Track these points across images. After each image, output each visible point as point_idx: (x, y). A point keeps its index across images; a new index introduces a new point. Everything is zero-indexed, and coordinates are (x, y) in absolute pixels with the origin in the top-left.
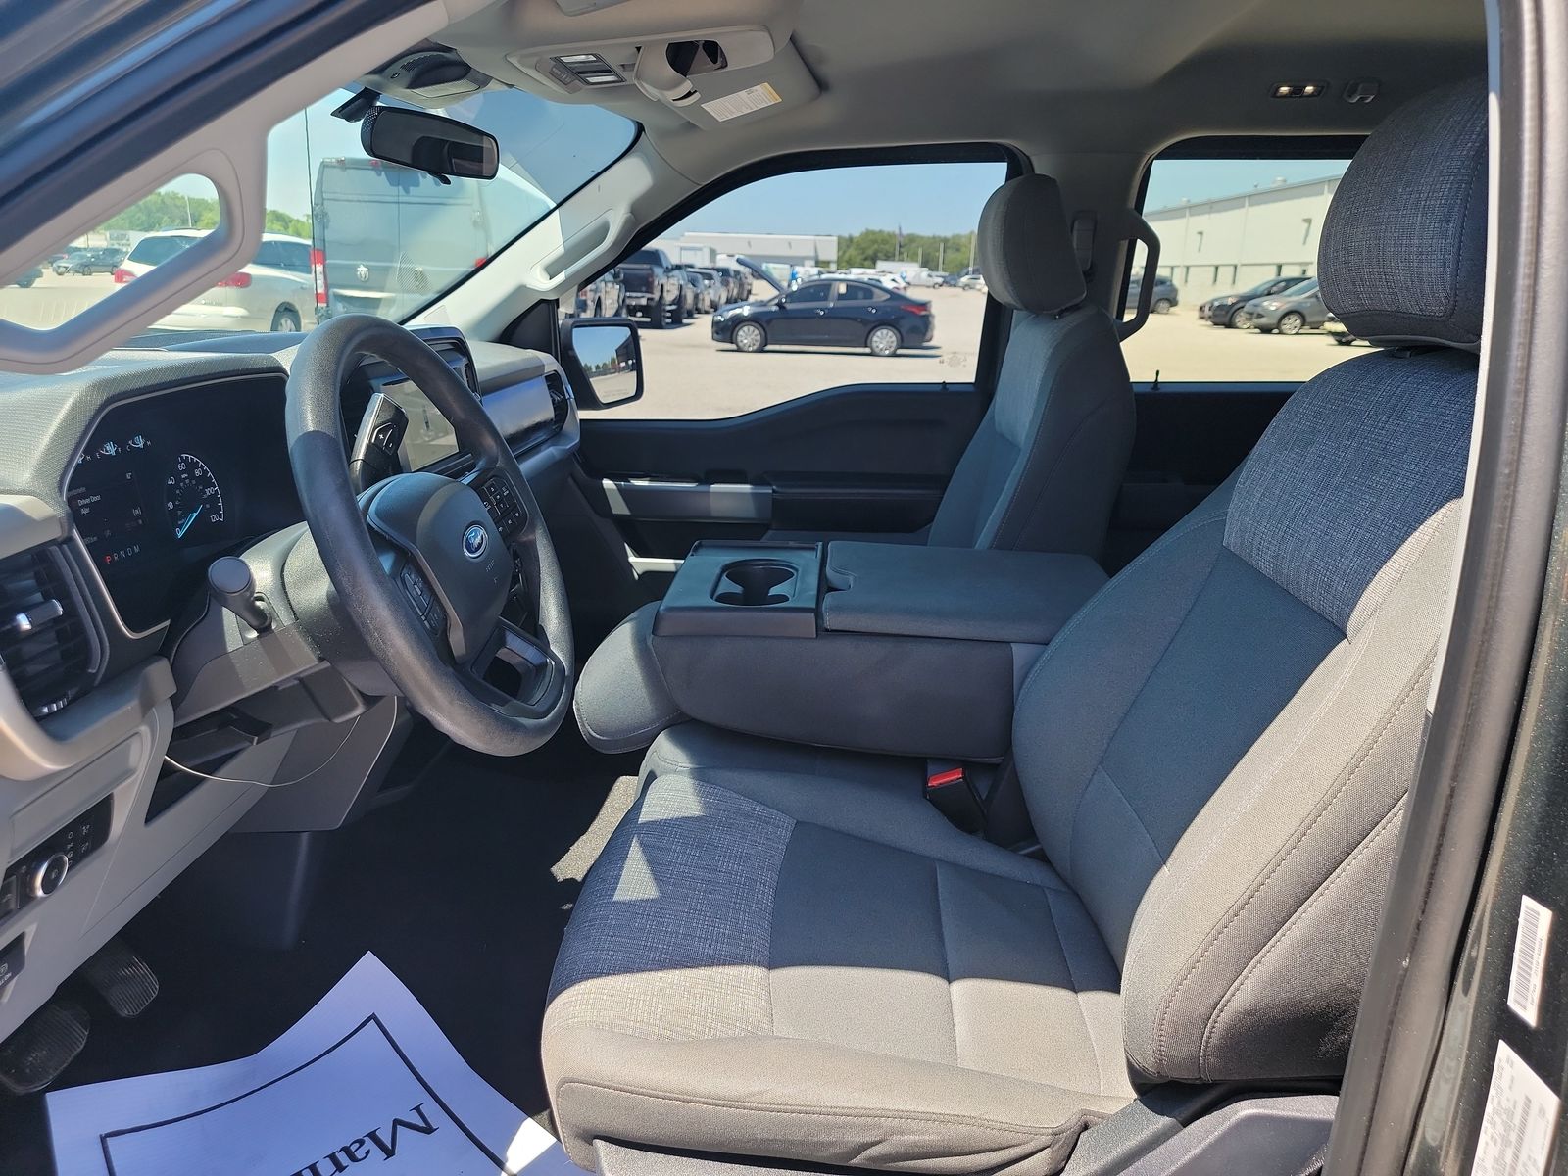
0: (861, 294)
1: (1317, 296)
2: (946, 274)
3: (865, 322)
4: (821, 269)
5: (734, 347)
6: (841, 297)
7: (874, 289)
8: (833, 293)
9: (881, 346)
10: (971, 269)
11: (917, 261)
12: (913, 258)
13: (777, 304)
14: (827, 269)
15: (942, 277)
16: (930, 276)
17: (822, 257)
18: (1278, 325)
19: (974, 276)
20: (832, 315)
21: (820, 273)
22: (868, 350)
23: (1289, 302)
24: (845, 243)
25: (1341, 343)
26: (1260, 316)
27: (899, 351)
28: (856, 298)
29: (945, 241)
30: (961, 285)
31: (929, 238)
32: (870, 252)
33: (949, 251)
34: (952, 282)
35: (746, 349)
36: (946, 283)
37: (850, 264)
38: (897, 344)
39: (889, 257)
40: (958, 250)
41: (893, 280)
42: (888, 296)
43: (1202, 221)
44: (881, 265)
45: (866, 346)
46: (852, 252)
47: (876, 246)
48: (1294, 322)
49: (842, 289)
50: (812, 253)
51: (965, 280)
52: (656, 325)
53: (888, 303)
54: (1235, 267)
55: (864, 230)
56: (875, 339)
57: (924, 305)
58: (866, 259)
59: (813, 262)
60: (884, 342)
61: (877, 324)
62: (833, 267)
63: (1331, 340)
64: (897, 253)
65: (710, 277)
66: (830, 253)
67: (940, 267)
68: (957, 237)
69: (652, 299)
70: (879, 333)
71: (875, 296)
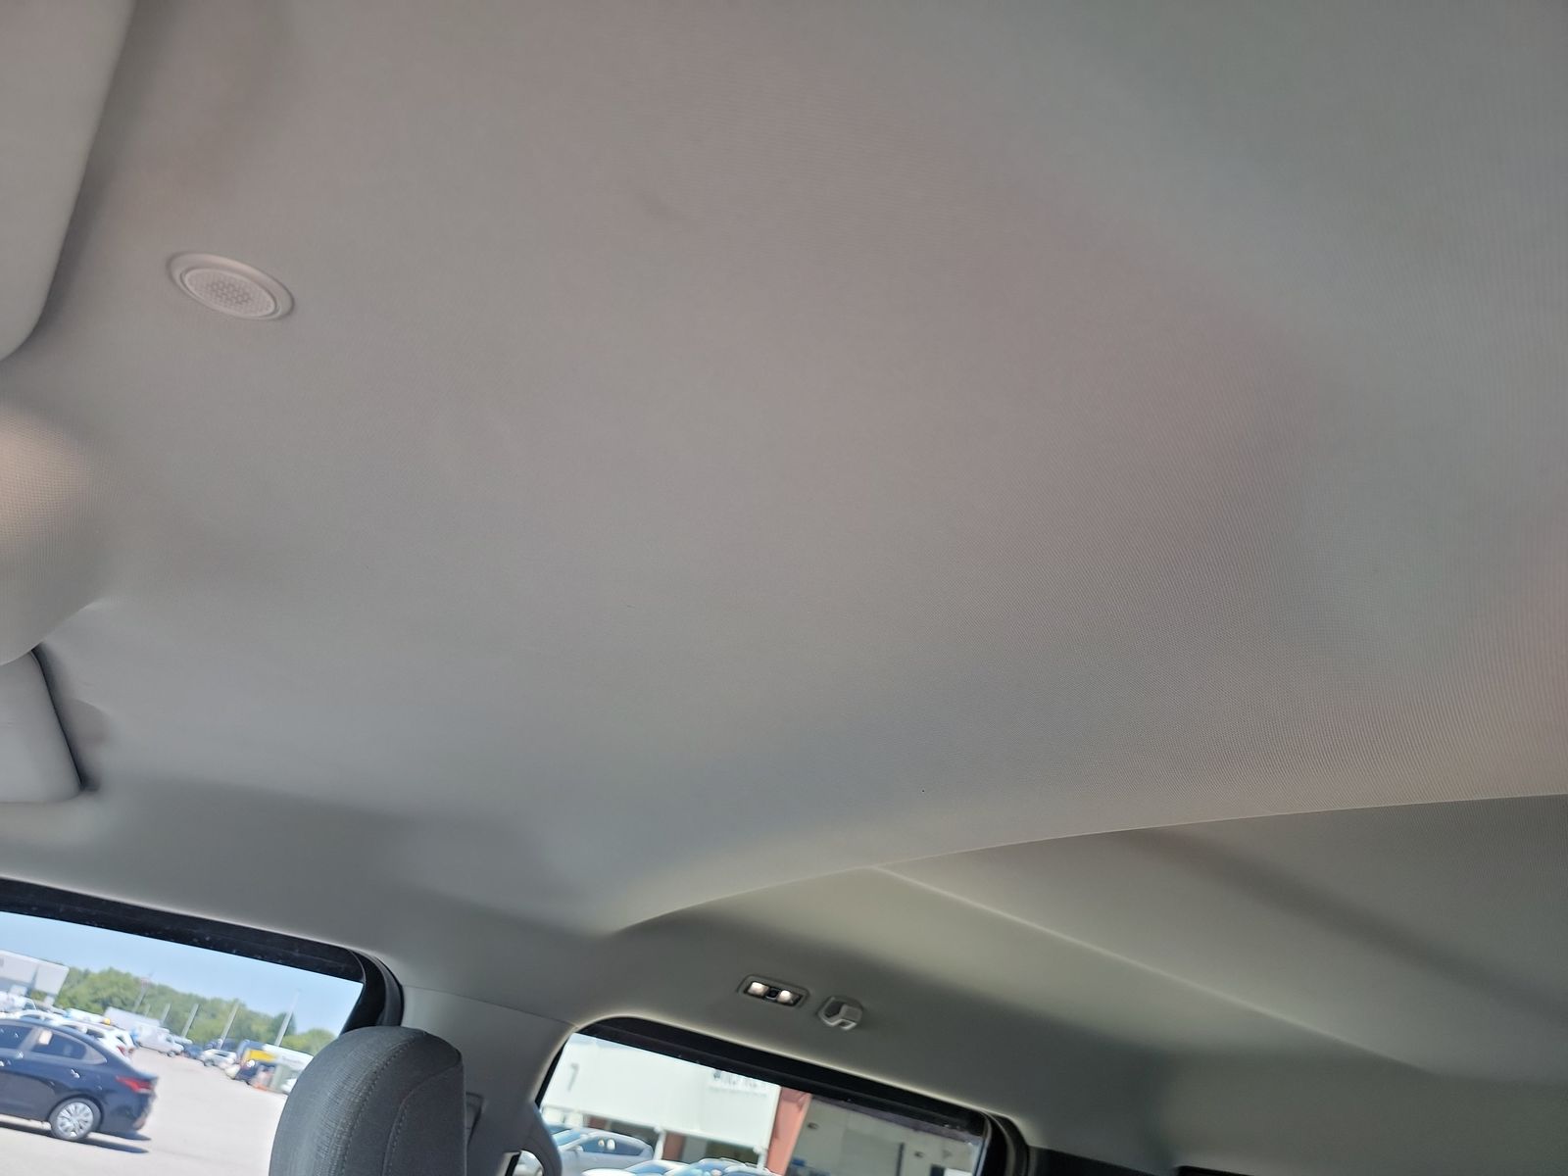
0: (68, 1050)
2: (189, 1042)
3: (58, 1087)
4: (31, 1002)
6: (39, 1048)
7: (88, 1047)
8: (30, 1041)
9: (68, 1124)
10: (221, 1041)
11: (159, 1018)
12: (154, 1014)
14: (39, 1003)
15: (183, 1045)
16: (169, 1040)
17: (39, 986)
19: (222, 1052)
20: (15, 1070)
21: (28, 1006)
22: (47, 1126)
24: (75, 977)
27: (94, 1136)
28: (60, 1054)
29: (202, 1002)
30: (203, 1058)
31: (184, 995)
32: (104, 995)
33: (201, 1014)
34: (193, 1053)
36: (186, 1052)
37: (73, 1003)
38: (92, 1126)
39: (125, 1006)
40: (213, 1016)
41: (119, 1038)
42: (105, 1060)
44: (113, 1014)
45: (46, 1122)
46: (80, 989)
47: (115, 990)
49: (45, 1038)
50: (28, 979)
51: (209, 1054)
53: (102, 1070)
55: (107, 968)
56: (64, 1113)
57: (147, 1082)
58: (95, 1001)
59: (23, 991)
60: (75, 1120)
61: (76, 1093)
62: (49, 1002)
64: (138, 1003)
66: (51, 983)
67: (186, 1030)
68: (216, 1002)
70: (71, 1107)
71: (87, 1056)
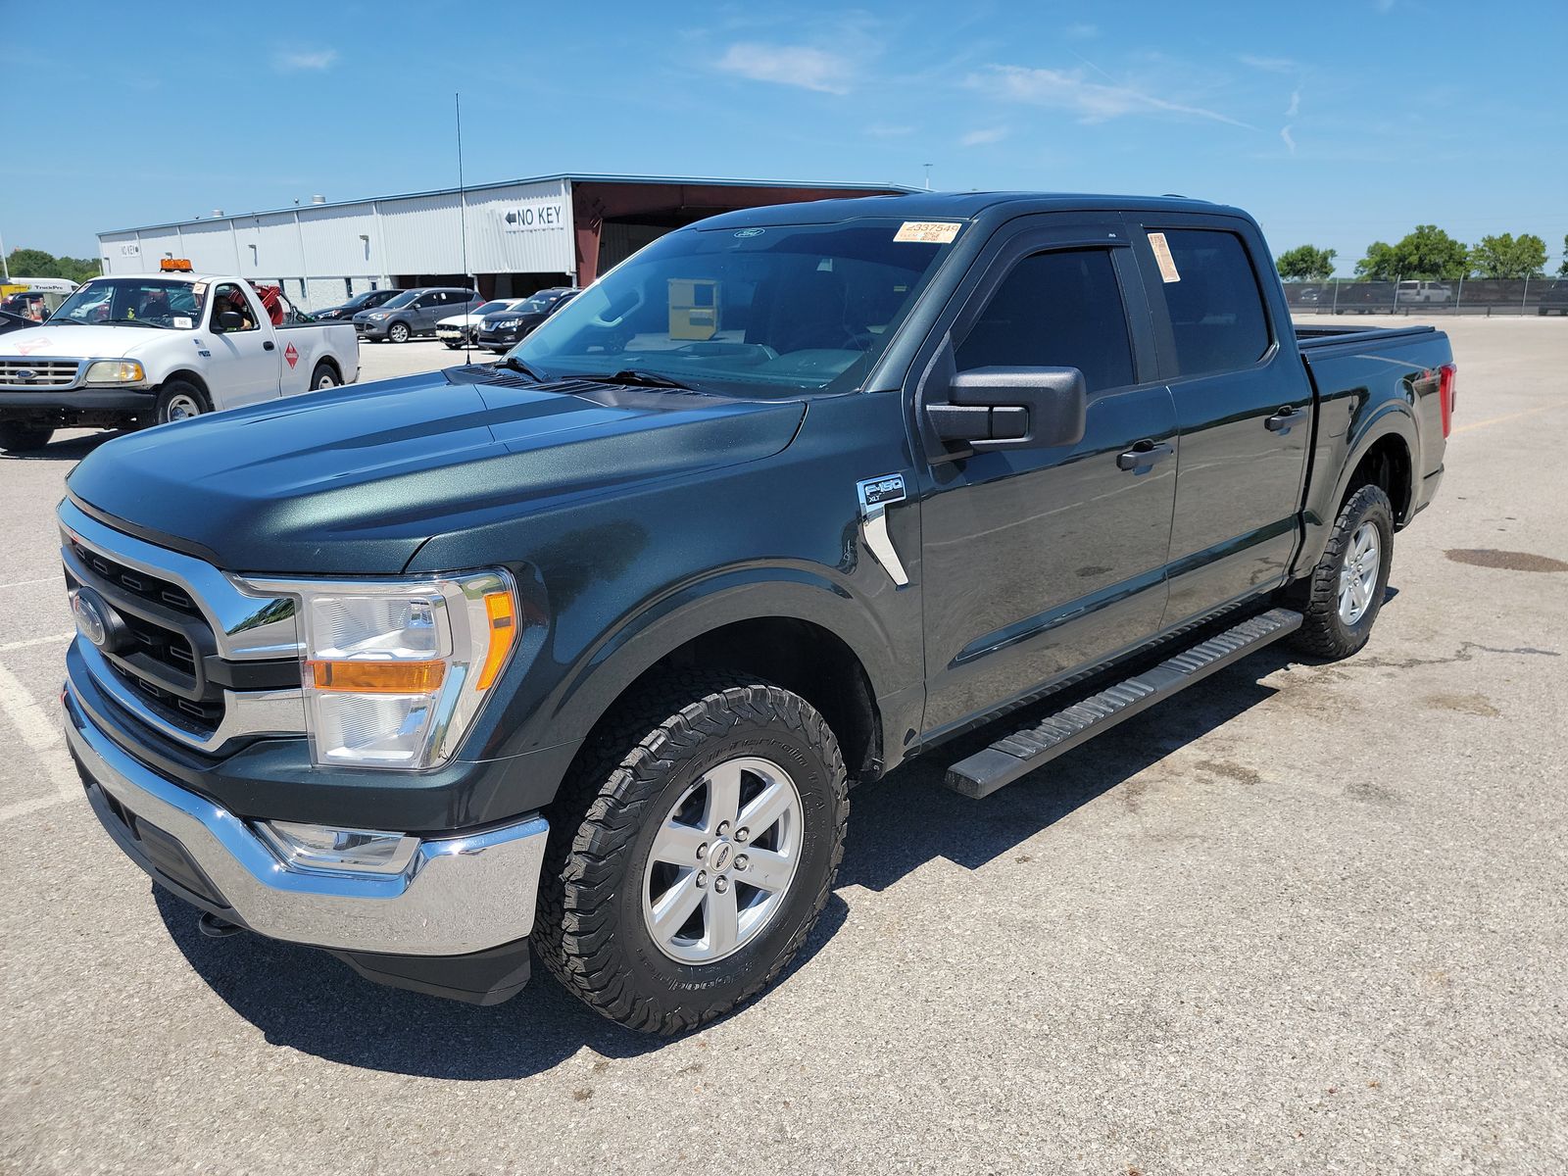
1: (415, 308)
18: (388, 335)
23: (392, 313)
25: (452, 348)
26: (370, 327)
43: (251, 234)
48: (400, 332)
54: (302, 280)
63: (443, 345)
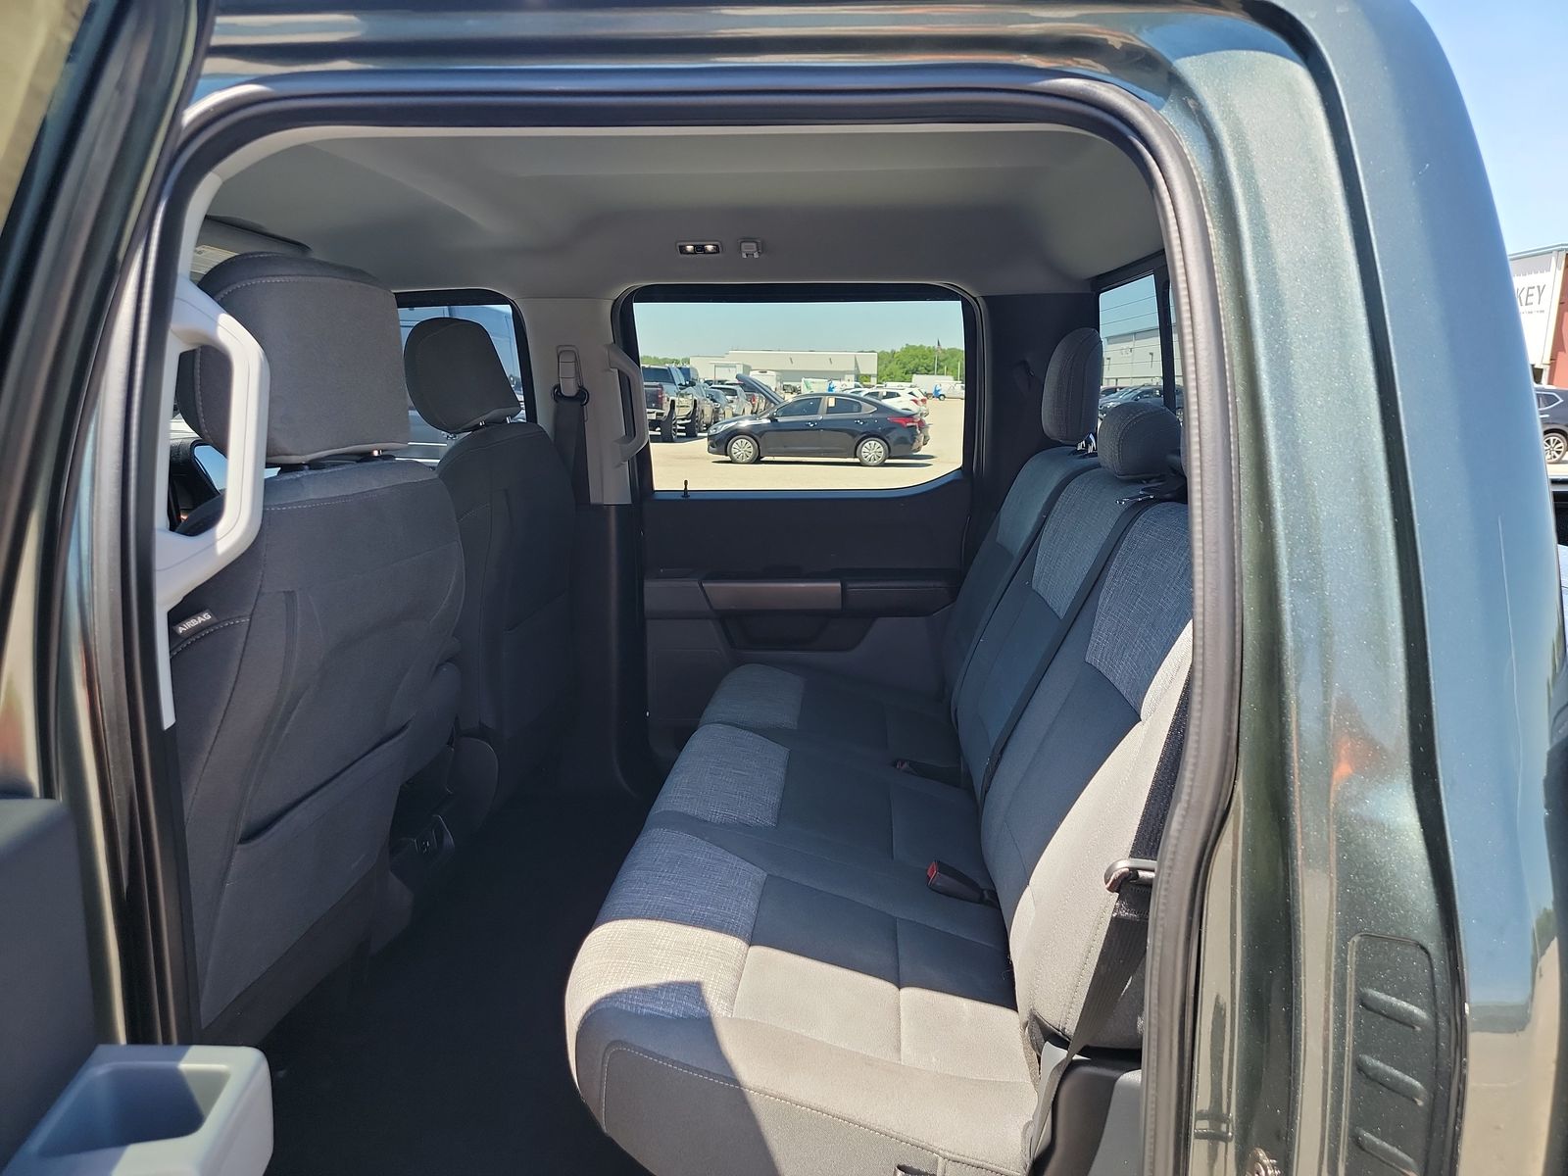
0: (849, 407)
3: (853, 434)
4: (860, 383)
5: (728, 458)
6: (830, 410)
7: (865, 404)
8: (823, 407)
9: (870, 456)
12: (950, 371)
13: (768, 418)
14: (867, 384)
17: (862, 371)
20: (819, 427)
22: (857, 460)
24: (885, 359)
27: (887, 461)
28: (845, 411)
32: (911, 366)
35: (739, 460)
38: (885, 454)
39: (928, 371)
41: (911, 393)
42: (876, 409)
45: (856, 457)
46: (893, 366)
47: (917, 360)
49: (832, 403)
50: (852, 369)
52: (667, 438)
53: (876, 416)
56: (863, 449)
57: (917, 418)
58: (904, 373)
59: (853, 377)
60: (873, 453)
61: (866, 435)
62: (874, 381)
64: (935, 366)
65: (733, 393)
66: (870, 366)
69: (662, 414)
70: (867, 444)
71: (863, 408)
